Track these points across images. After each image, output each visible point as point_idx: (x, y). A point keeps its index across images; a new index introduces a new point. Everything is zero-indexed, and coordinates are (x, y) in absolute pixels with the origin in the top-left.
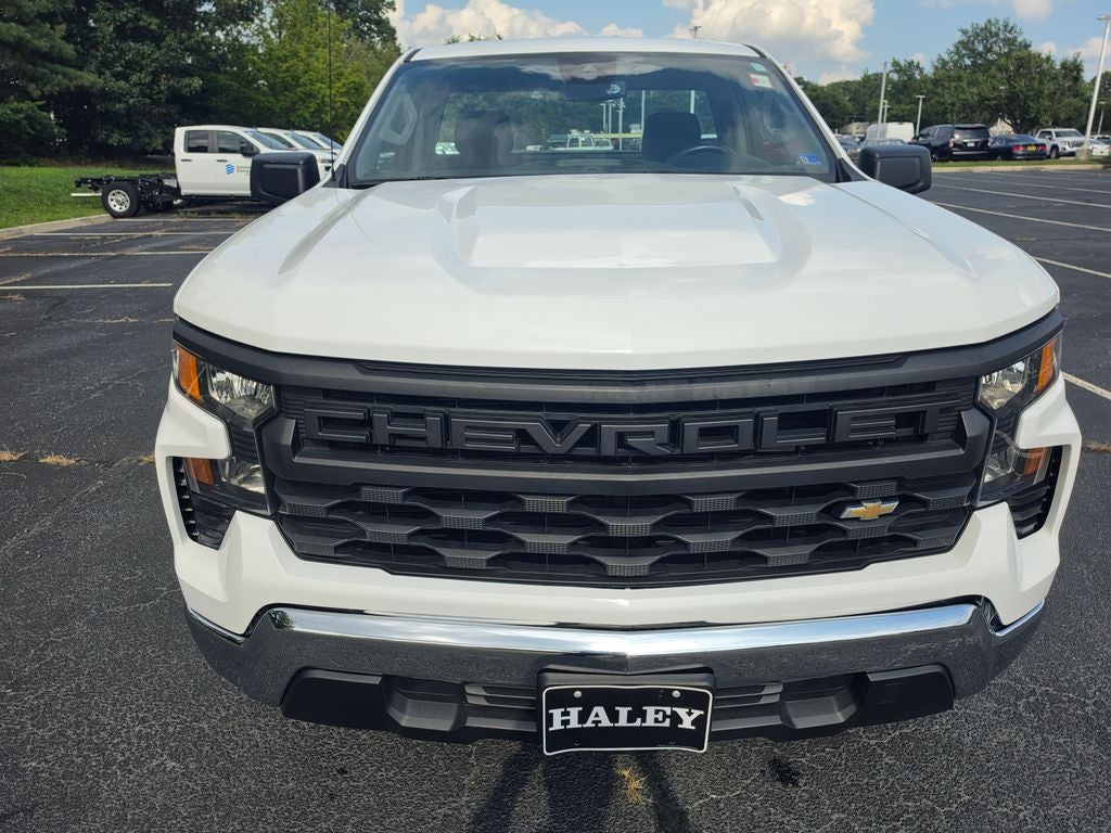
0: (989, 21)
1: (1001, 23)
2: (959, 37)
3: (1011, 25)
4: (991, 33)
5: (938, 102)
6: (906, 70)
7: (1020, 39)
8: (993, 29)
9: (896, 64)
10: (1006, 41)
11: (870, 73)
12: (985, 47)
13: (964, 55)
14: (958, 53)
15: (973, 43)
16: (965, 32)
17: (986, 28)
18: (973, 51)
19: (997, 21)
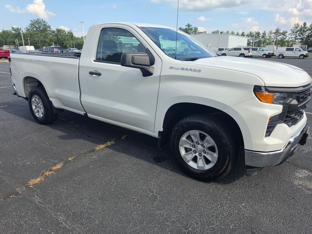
0: (38, 19)
1: (41, 20)
2: (30, 22)
3: (44, 21)
4: (39, 22)
5: (34, 40)
6: (18, 30)
7: (47, 25)
8: (39, 21)
9: (13, 28)
10: (44, 25)
11: (5, 30)
12: (39, 26)
13: (33, 28)
14: (31, 27)
15: (35, 24)
16: (32, 21)
17: (37, 21)
18: (36, 27)
19: (40, 19)
